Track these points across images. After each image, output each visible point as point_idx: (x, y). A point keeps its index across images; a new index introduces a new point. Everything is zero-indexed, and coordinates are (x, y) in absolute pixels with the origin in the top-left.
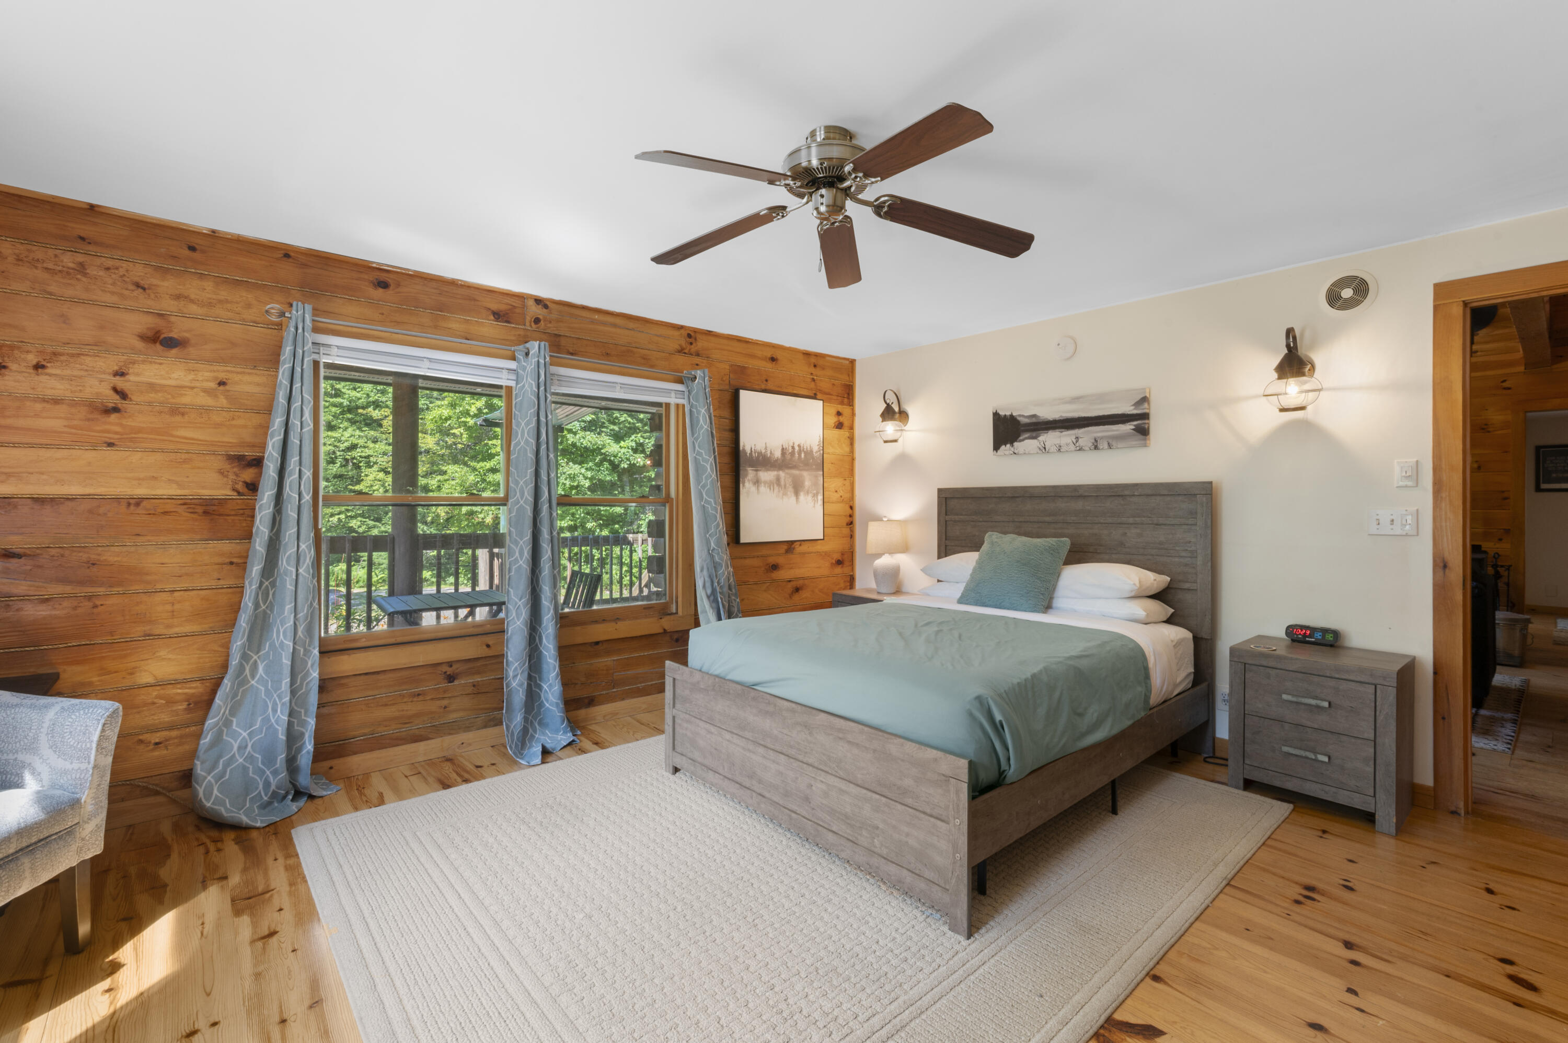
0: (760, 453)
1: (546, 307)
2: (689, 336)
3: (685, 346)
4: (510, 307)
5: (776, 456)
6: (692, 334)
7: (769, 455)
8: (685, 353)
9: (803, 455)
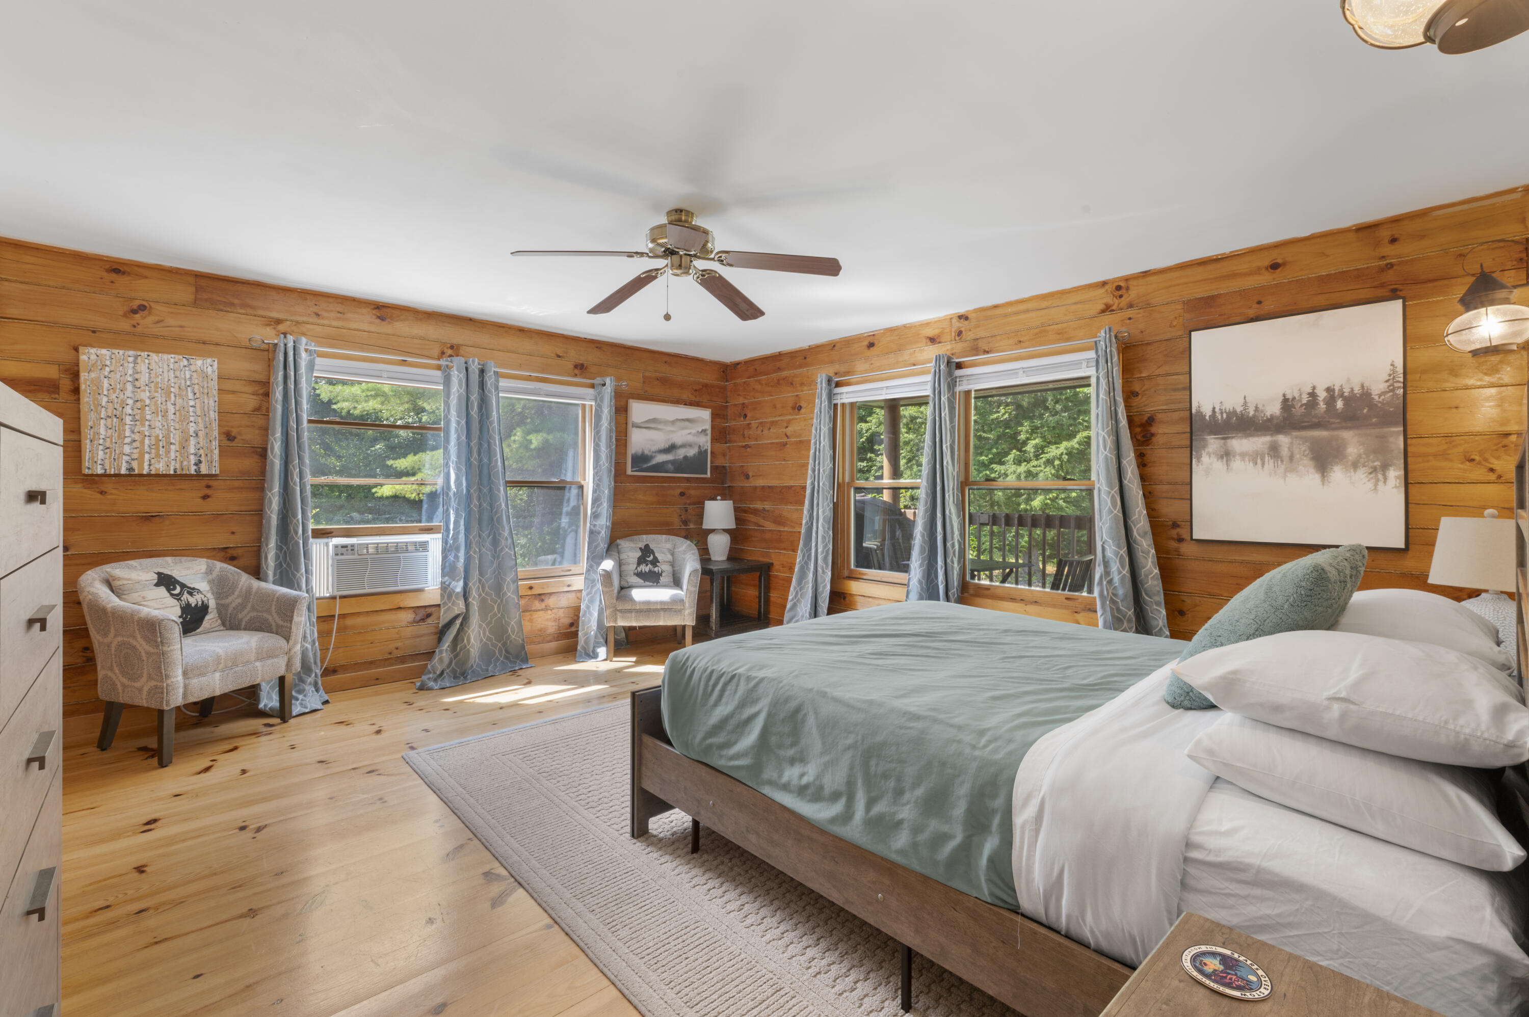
0: (1234, 413)
1: (967, 318)
2: (1119, 288)
3: (1111, 302)
4: (941, 330)
5: (1268, 414)
6: (1122, 284)
7: (1252, 413)
8: (1113, 310)
9: (1340, 404)
